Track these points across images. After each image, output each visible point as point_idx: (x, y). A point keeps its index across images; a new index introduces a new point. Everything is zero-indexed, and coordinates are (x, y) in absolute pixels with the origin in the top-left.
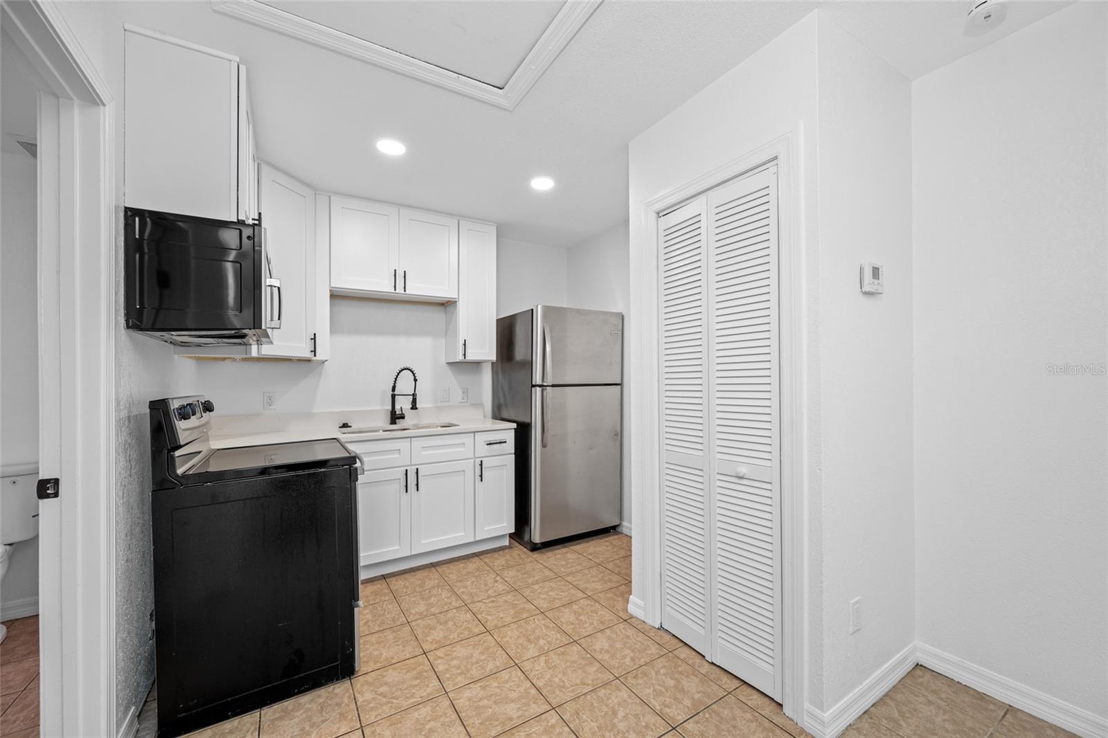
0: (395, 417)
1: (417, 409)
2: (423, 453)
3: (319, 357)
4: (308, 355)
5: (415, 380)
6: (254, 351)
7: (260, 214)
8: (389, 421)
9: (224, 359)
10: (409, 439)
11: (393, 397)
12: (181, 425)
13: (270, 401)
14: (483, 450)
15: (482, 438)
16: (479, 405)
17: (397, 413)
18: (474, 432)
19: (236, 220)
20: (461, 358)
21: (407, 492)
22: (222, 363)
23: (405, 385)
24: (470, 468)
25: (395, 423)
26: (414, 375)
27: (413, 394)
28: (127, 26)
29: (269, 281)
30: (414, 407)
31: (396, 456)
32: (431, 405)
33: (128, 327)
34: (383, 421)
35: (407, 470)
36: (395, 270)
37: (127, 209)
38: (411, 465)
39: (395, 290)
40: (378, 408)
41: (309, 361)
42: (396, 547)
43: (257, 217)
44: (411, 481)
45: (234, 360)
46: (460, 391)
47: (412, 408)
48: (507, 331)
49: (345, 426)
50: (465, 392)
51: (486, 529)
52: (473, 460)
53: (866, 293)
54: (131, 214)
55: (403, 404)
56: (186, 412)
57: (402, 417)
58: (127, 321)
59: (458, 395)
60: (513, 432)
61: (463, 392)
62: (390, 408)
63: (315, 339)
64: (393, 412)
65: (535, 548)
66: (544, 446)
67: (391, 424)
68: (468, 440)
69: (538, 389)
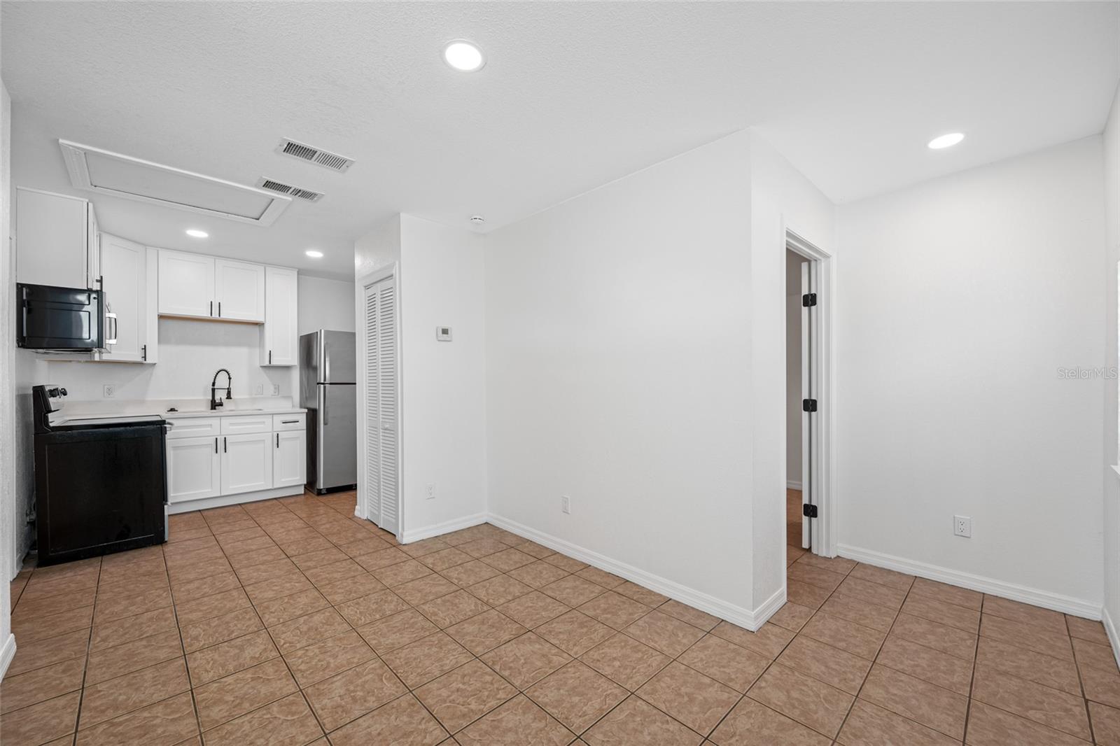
0: (215, 405)
1: (231, 398)
2: (231, 427)
3: (149, 361)
4: (139, 359)
5: (230, 378)
6: (97, 357)
7: (102, 277)
8: (210, 408)
9: (70, 361)
10: (219, 418)
11: (213, 390)
12: (51, 400)
13: (110, 391)
14: (279, 426)
15: (278, 419)
16: (289, 397)
17: (217, 401)
18: (273, 414)
19: (86, 288)
20: (267, 363)
21: (217, 452)
22: (69, 363)
23: (222, 381)
24: (269, 440)
25: (215, 409)
26: (229, 375)
27: (228, 389)
28: (18, 187)
29: (108, 315)
30: (229, 397)
31: (209, 429)
32: (246, 397)
33: (19, 346)
34: (205, 408)
35: (217, 439)
36: (211, 302)
37: (18, 284)
38: (221, 435)
39: (211, 315)
40: (202, 398)
41: (141, 364)
42: (210, 490)
43: (99, 279)
44: (220, 445)
45: (79, 362)
46: (272, 388)
47: (227, 398)
48: (307, 344)
49: (172, 410)
50: (277, 388)
51: (283, 480)
52: (271, 434)
53: (439, 341)
54: (20, 287)
55: (221, 395)
56: (54, 393)
57: (221, 404)
58: (18, 344)
59: (270, 389)
60: (305, 415)
61: (275, 388)
62: (211, 398)
63: (145, 349)
64: (213, 401)
65: (319, 493)
66: (325, 424)
67: (212, 409)
68: (268, 420)
69: (322, 386)
